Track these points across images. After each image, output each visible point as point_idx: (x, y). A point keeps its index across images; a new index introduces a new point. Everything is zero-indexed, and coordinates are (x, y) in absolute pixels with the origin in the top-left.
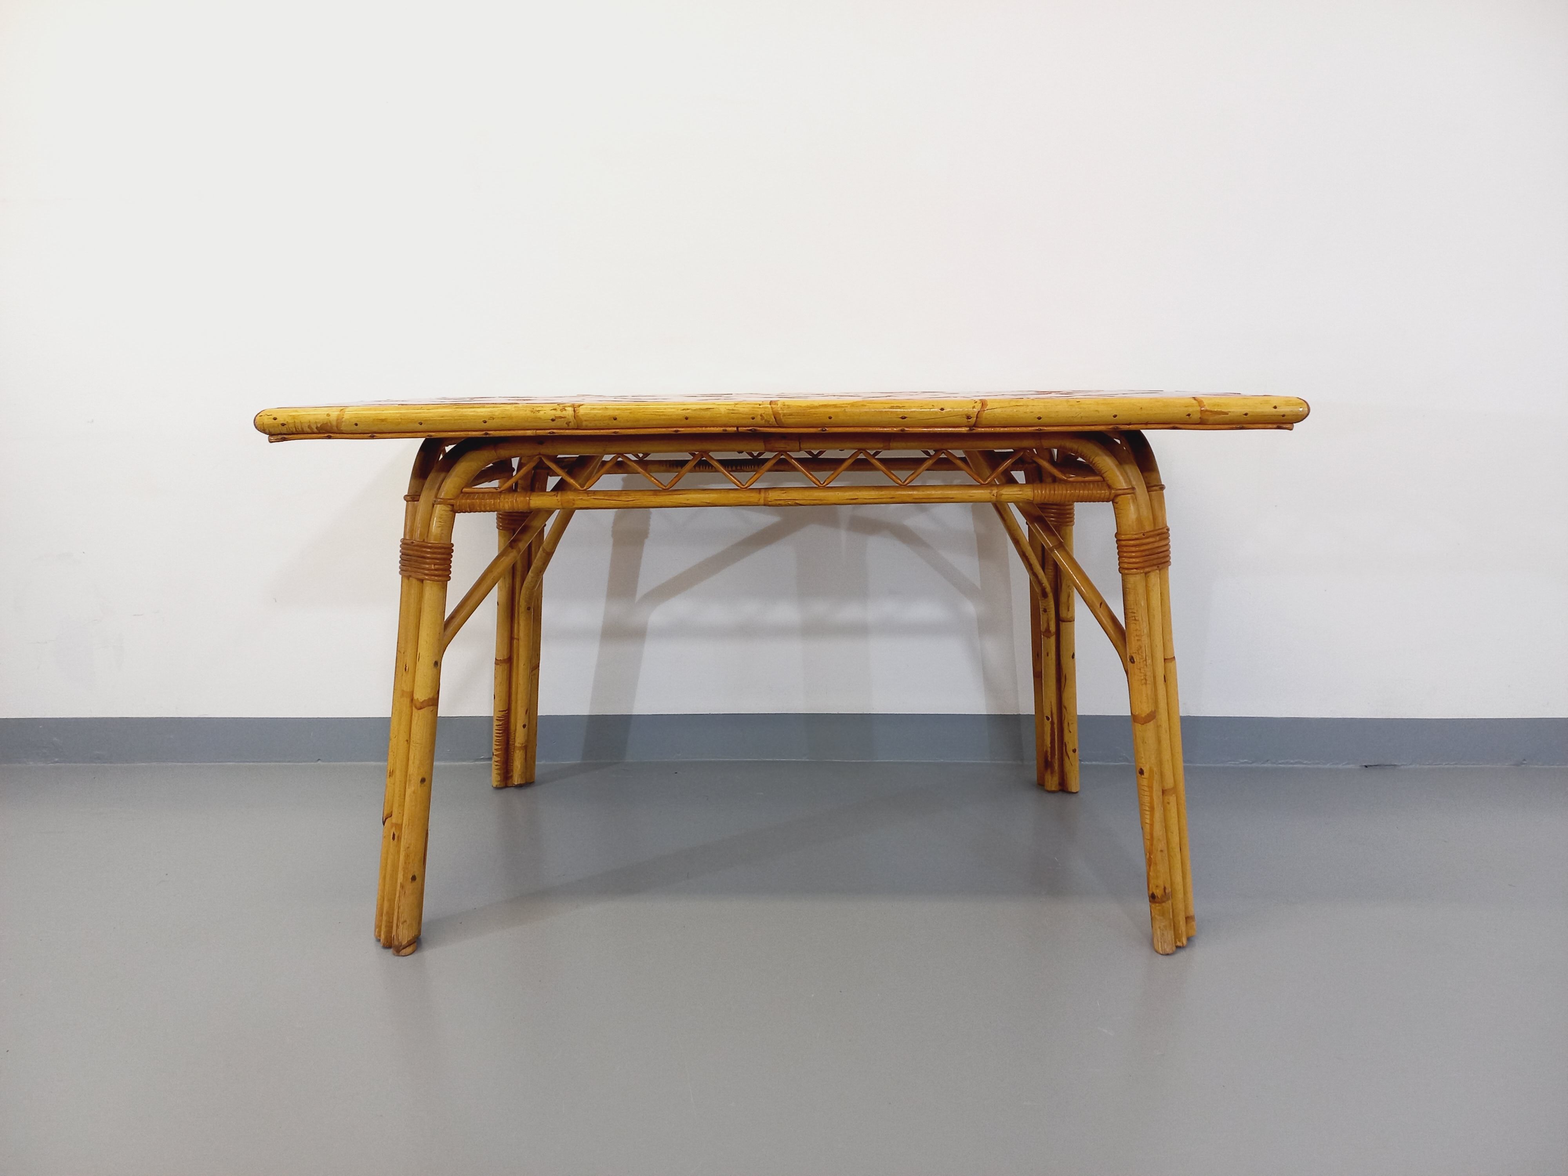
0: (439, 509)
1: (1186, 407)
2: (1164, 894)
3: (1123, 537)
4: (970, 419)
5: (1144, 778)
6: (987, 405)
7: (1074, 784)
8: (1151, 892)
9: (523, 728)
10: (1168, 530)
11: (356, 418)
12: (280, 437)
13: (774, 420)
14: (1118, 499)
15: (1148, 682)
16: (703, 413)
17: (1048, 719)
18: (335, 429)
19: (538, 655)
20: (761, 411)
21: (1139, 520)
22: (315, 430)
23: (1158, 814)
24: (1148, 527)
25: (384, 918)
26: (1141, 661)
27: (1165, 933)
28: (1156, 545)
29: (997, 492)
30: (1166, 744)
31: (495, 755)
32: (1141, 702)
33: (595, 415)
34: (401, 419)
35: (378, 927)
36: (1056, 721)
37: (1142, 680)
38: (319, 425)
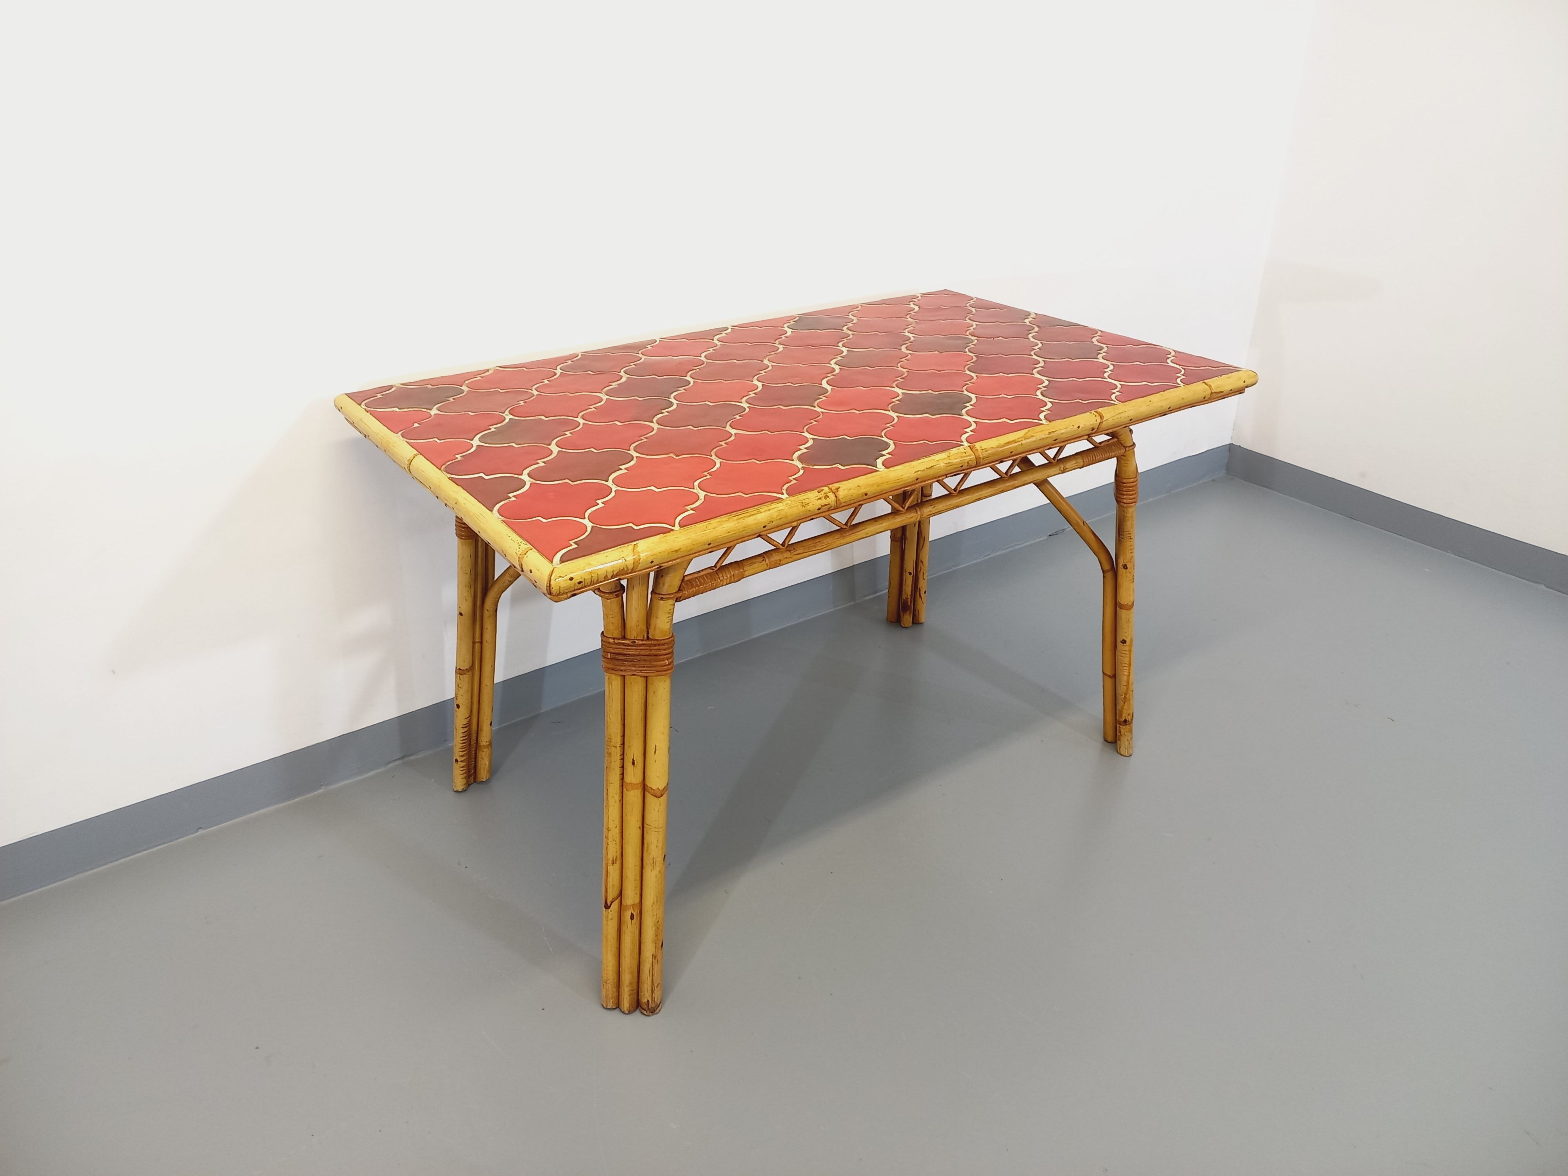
0: (666, 605)
2: (1132, 718)
3: (1127, 480)
5: (1126, 646)
7: (922, 616)
8: (1124, 719)
11: (652, 555)
12: (567, 596)
13: (975, 463)
17: (910, 574)
27: (1131, 742)
32: (1129, 595)
33: (852, 495)
36: (914, 573)
37: (1131, 580)
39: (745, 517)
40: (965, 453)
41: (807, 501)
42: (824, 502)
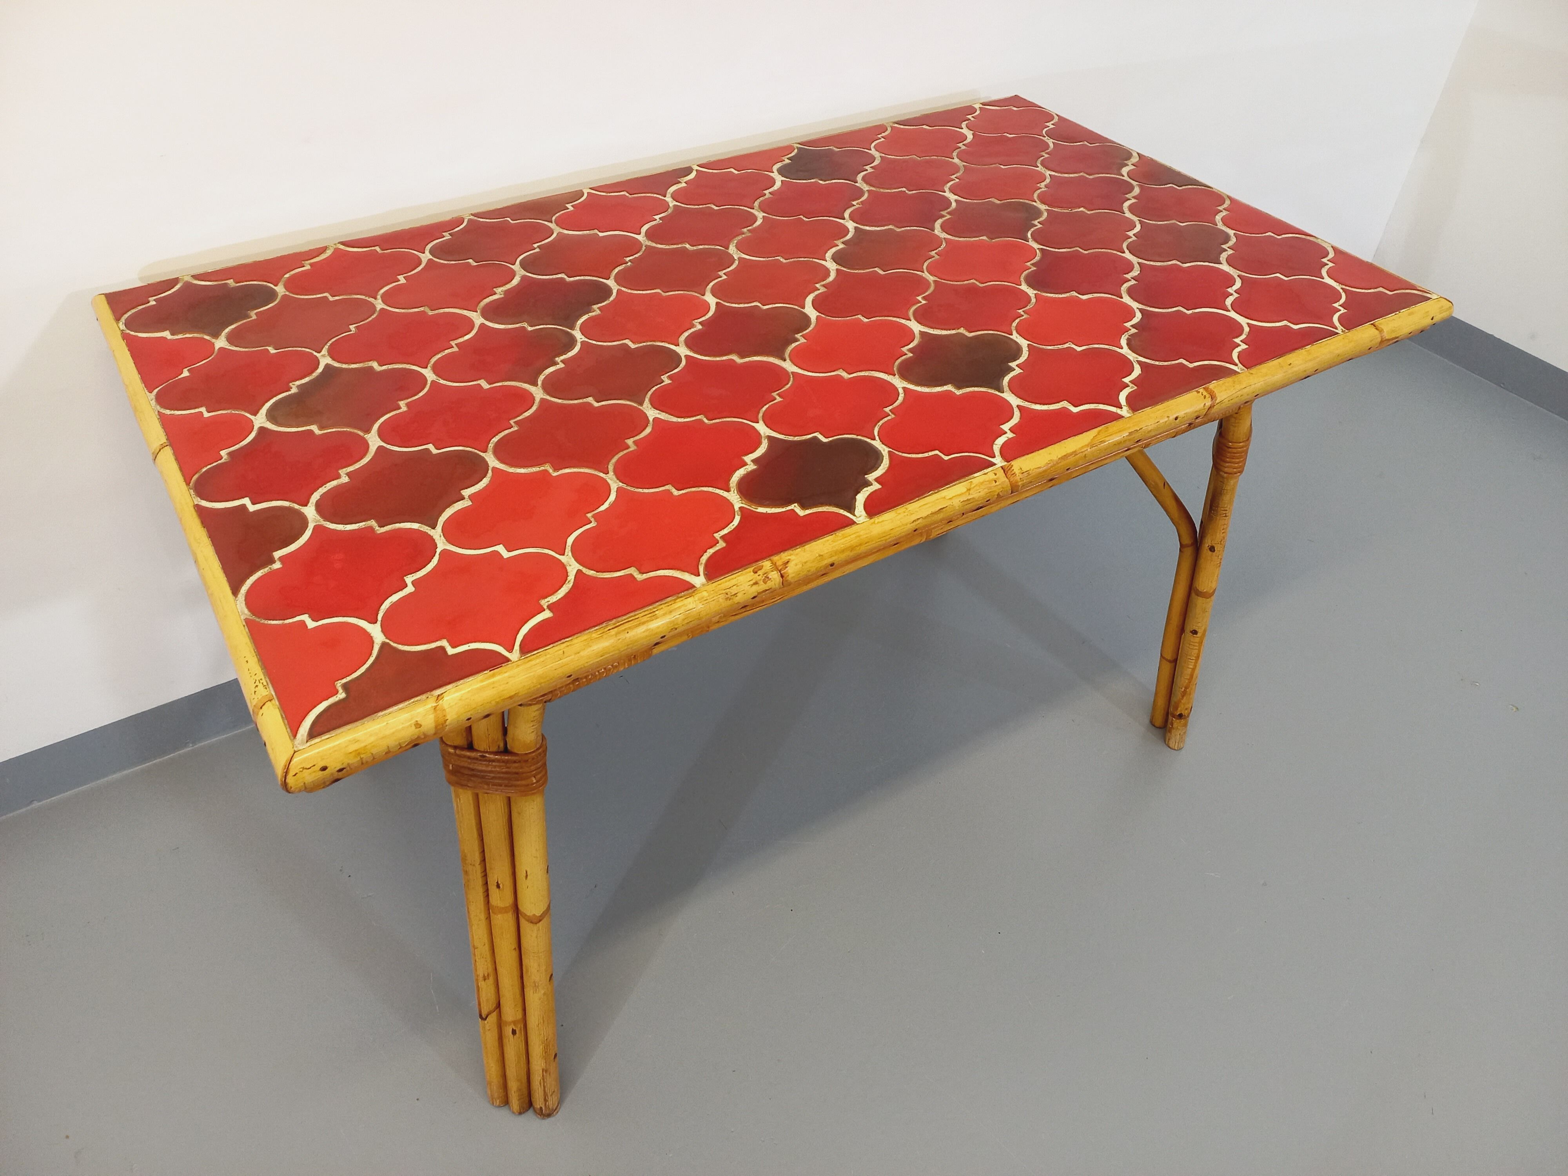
5: (1197, 637)
6: (1216, 397)
27: (1183, 735)
32: (1210, 581)
33: (808, 571)
38: (404, 745)
39: (630, 628)
40: (996, 482)
41: (734, 590)
42: (762, 587)
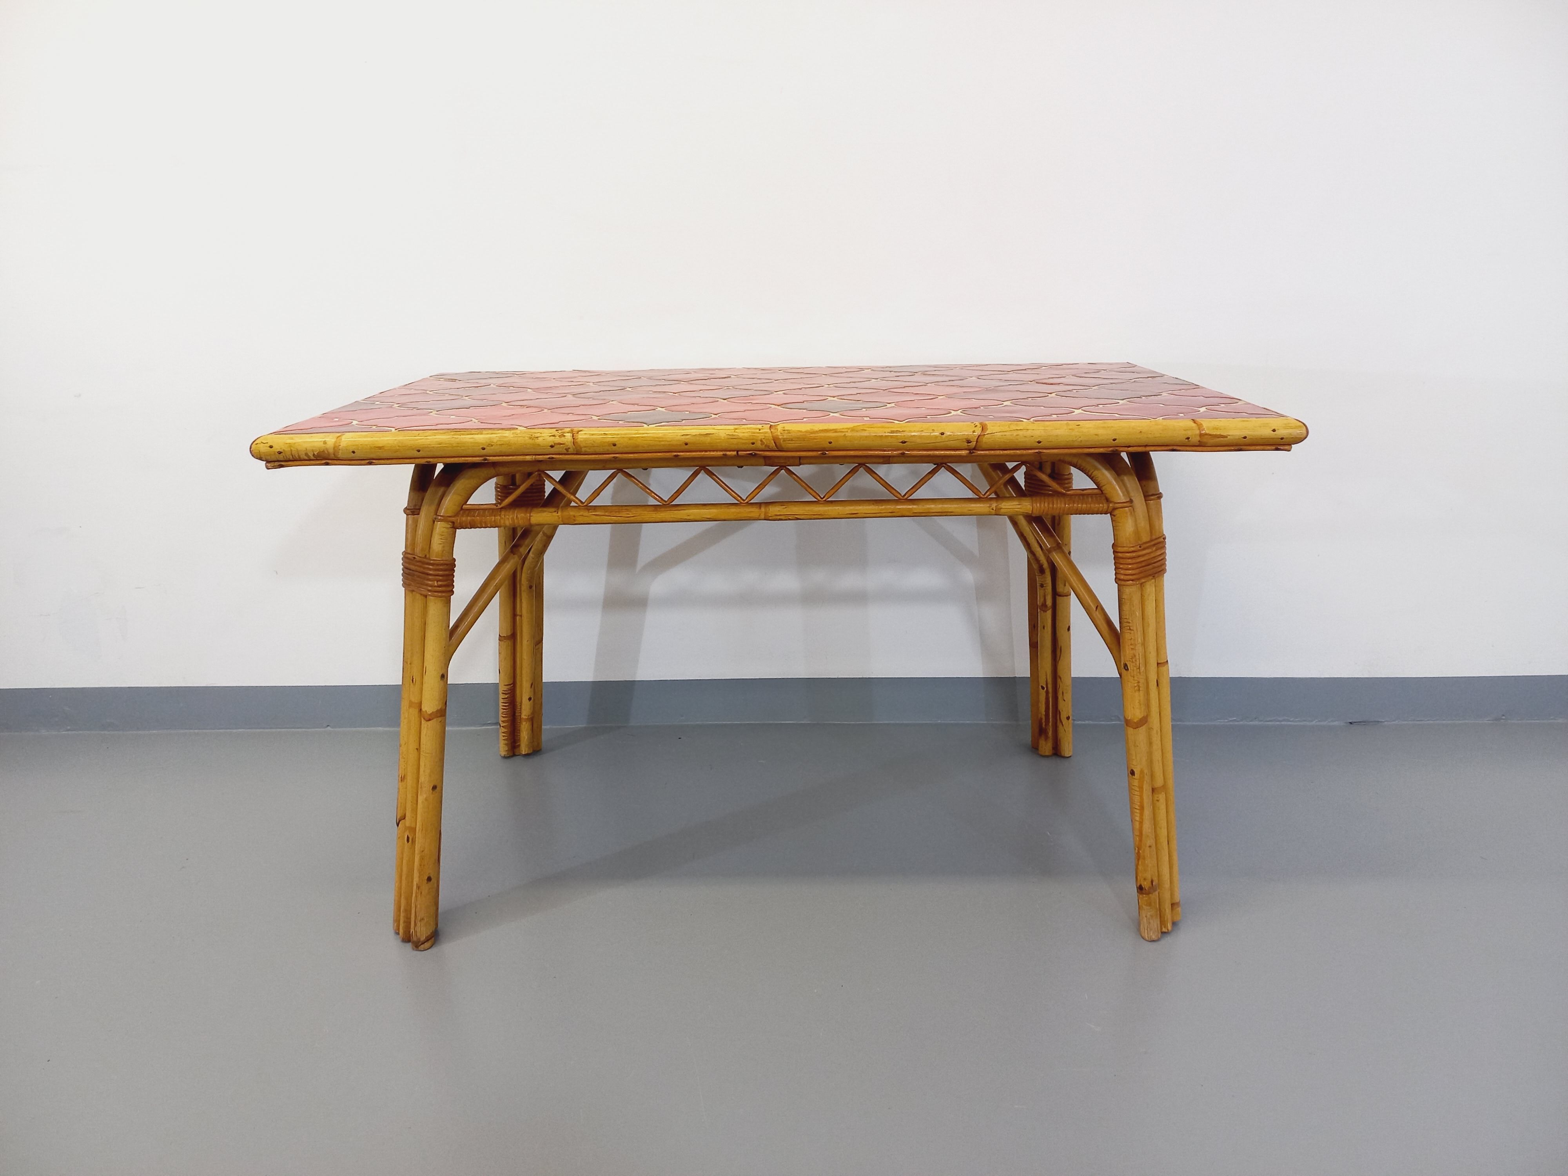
0: (441, 527)
1: (1185, 430)
2: (1151, 886)
3: (1119, 549)
4: (970, 443)
5: (1135, 779)
6: (987, 429)
7: (1067, 749)
8: (1139, 885)
9: (528, 701)
10: (1164, 539)
11: (354, 445)
12: (277, 464)
13: (774, 444)
14: (1116, 512)
15: (1141, 689)
16: (703, 439)
17: (1043, 688)
18: (332, 456)
19: (541, 629)
20: (761, 436)
21: (1137, 532)
22: (312, 457)
23: (1147, 812)
24: (1145, 538)
25: (402, 915)
26: (1135, 668)
27: (1151, 921)
28: (1152, 555)
29: (996, 506)
30: (1156, 746)
31: (502, 726)
32: (1133, 708)
33: (594, 442)
34: (399, 446)
35: (397, 921)
36: (1050, 690)
37: (1135, 687)
38: (316, 453)
39: (463, 434)
41: (538, 435)
42: (557, 440)
